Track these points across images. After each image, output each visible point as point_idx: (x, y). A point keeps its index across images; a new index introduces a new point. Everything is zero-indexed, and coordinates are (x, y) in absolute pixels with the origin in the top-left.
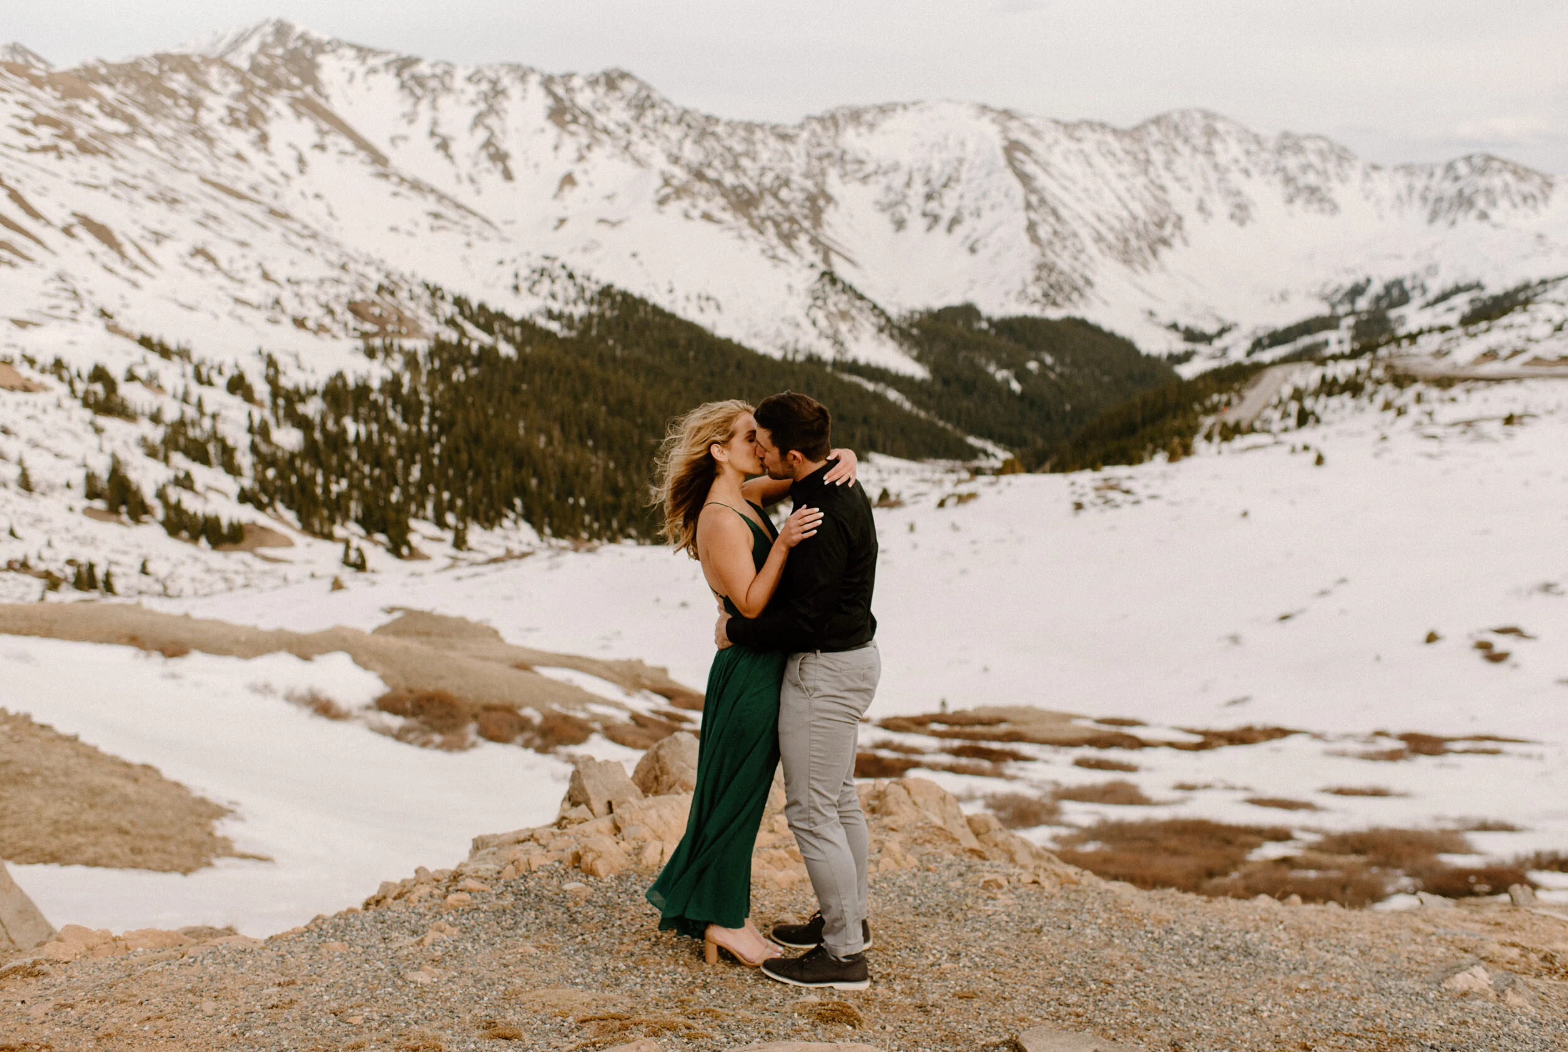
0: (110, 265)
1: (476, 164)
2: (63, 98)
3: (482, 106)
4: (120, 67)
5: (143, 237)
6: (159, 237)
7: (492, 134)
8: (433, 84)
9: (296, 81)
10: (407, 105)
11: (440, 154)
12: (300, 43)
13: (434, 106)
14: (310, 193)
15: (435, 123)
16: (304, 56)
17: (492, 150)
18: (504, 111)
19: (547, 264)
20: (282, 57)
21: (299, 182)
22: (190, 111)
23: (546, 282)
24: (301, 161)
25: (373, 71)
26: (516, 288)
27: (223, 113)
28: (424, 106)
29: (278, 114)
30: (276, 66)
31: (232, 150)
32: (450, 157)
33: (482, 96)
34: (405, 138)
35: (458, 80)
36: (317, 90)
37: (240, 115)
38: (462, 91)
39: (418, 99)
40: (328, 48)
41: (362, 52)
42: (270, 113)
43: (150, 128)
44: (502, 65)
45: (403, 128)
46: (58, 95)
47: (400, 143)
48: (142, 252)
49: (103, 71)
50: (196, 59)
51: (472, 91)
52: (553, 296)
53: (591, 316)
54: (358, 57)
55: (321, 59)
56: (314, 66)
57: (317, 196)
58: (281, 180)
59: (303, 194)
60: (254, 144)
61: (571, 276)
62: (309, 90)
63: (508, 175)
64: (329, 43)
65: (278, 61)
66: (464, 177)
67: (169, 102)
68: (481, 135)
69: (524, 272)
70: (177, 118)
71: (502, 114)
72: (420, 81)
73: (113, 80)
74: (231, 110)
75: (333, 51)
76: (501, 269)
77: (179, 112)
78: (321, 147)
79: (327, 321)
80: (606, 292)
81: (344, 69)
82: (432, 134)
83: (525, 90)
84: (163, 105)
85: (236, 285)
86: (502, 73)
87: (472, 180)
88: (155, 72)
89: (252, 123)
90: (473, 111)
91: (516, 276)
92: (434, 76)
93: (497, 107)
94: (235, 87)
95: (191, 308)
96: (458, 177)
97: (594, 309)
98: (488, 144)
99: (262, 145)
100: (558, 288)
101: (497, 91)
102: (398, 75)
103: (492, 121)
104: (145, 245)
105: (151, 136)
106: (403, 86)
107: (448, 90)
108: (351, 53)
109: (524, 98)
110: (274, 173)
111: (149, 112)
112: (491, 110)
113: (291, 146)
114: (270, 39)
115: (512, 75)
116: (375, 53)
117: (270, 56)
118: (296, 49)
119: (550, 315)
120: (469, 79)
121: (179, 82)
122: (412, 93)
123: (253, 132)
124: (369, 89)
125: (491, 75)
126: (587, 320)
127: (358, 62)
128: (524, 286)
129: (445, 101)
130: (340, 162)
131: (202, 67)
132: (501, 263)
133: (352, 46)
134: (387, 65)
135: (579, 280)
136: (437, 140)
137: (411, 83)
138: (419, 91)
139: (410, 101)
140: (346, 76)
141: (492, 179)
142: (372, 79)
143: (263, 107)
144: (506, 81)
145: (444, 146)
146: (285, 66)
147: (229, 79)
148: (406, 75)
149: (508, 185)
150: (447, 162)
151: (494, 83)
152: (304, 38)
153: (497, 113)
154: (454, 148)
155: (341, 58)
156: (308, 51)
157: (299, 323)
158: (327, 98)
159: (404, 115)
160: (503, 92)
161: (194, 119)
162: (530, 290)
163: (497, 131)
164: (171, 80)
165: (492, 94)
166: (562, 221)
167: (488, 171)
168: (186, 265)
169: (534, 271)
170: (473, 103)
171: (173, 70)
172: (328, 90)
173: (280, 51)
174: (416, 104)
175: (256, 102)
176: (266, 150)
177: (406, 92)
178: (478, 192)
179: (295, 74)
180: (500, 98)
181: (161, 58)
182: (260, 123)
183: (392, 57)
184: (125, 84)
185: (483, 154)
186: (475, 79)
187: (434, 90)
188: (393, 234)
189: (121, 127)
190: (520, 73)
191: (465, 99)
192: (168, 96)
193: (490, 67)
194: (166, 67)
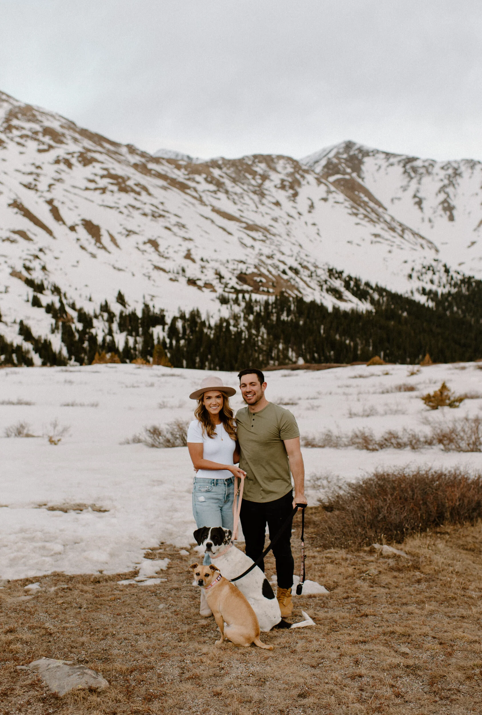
0: (86, 244)
1: (435, 212)
2: (188, 174)
3: (446, 182)
4: (229, 161)
5: (120, 233)
6: (130, 233)
7: (448, 196)
8: (422, 170)
9: (349, 170)
10: (405, 183)
11: (417, 207)
12: (356, 152)
13: (419, 183)
14: (310, 222)
15: (418, 191)
16: (357, 158)
17: (446, 205)
18: (458, 184)
19: (434, 264)
20: (345, 159)
21: (307, 217)
22: (260, 181)
23: (430, 273)
24: (312, 206)
25: (392, 165)
26: (410, 276)
27: (278, 182)
28: (414, 181)
29: (308, 183)
30: (340, 163)
31: (274, 201)
32: (421, 208)
33: (447, 177)
34: (399, 199)
35: (436, 169)
36: (359, 176)
37: (287, 183)
38: (437, 174)
39: (412, 178)
40: (371, 154)
41: (388, 155)
42: (304, 182)
43: (230, 189)
44: (463, 160)
45: (400, 194)
46: (186, 173)
47: (396, 201)
48: (113, 239)
49: (220, 162)
50: (274, 157)
51: (442, 174)
52: (432, 282)
53: (449, 293)
54: (385, 158)
55: (366, 159)
56: (361, 162)
57: (314, 224)
58: (296, 216)
59: (306, 223)
60: (289, 197)
61: (447, 271)
62: (354, 175)
63: (451, 218)
64: (372, 152)
65: (343, 161)
66: (426, 220)
67: (250, 177)
68: (442, 197)
69: (418, 267)
70: (249, 184)
71: (456, 186)
72: (415, 170)
73: (223, 166)
74: (283, 181)
75: (374, 155)
76: (406, 265)
77: (253, 182)
78: (325, 200)
79: (215, 283)
80: (467, 281)
81: (376, 164)
82: (415, 196)
83: (472, 173)
84: (246, 178)
85: (162, 259)
86: (461, 165)
87: (430, 221)
88: (250, 163)
89: (292, 187)
90: (441, 184)
91: (413, 269)
92: (424, 166)
93: (454, 182)
94: (290, 170)
95: (119, 270)
96: (423, 220)
97: (454, 290)
98: (445, 201)
99: (292, 198)
100: (436, 278)
101: (457, 173)
102: (404, 166)
103: (450, 190)
104: (117, 237)
105: (227, 192)
106: (405, 172)
107: (429, 173)
108: (383, 156)
109: (470, 177)
110: (294, 213)
111: (234, 181)
112: (451, 184)
113: (309, 199)
114: (341, 150)
115: (467, 165)
116: (394, 155)
117: (338, 158)
118: (354, 155)
119: (424, 292)
120: (443, 168)
121: (260, 168)
122: (409, 175)
123: (291, 192)
124: (387, 174)
125: (455, 165)
126: (446, 296)
127: (385, 160)
128: (415, 275)
129: (426, 180)
130: (333, 206)
131: (275, 160)
132: (406, 262)
133: (384, 153)
134: (399, 162)
135: (452, 273)
136: (417, 200)
137: (410, 171)
138: (413, 174)
139: (408, 179)
140: (377, 167)
141: (442, 220)
142: (390, 169)
143: (301, 180)
144: (463, 168)
145: (419, 203)
146: (345, 163)
147: (288, 166)
148: (408, 166)
149: (451, 223)
150: (419, 211)
151: (456, 169)
152: (360, 150)
153: (454, 185)
154: (424, 205)
155: (376, 159)
156: (360, 156)
157: (192, 282)
158: (363, 179)
159: (402, 187)
160: (460, 175)
161: (260, 186)
162: (418, 278)
163: (451, 195)
164: (257, 166)
165: (453, 175)
166: (473, 243)
167: (441, 216)
168: (138, 248)
169: (424, 267)
170: (442, 180)
171: (260, 162)
172: (365, 175)
173: (345, 156)
174: (409, 181)
175: (298, 176)
176: (294, 201)
177: (406, 175)
178: (432, 227)
179: (349, 167)
180: (458, 177)
181: (255, 157)
182: (296, 187)
183: (404, 157)
184: (228, 169)
185: (441, 207)
186: (446, 168)
187: (421, 174)
188: (349, 245)
189: (212, 187)
190: (471, 164)
191: (437, 178)
192: (250, 174)
193: (455, 162)
194: (257, 160)
